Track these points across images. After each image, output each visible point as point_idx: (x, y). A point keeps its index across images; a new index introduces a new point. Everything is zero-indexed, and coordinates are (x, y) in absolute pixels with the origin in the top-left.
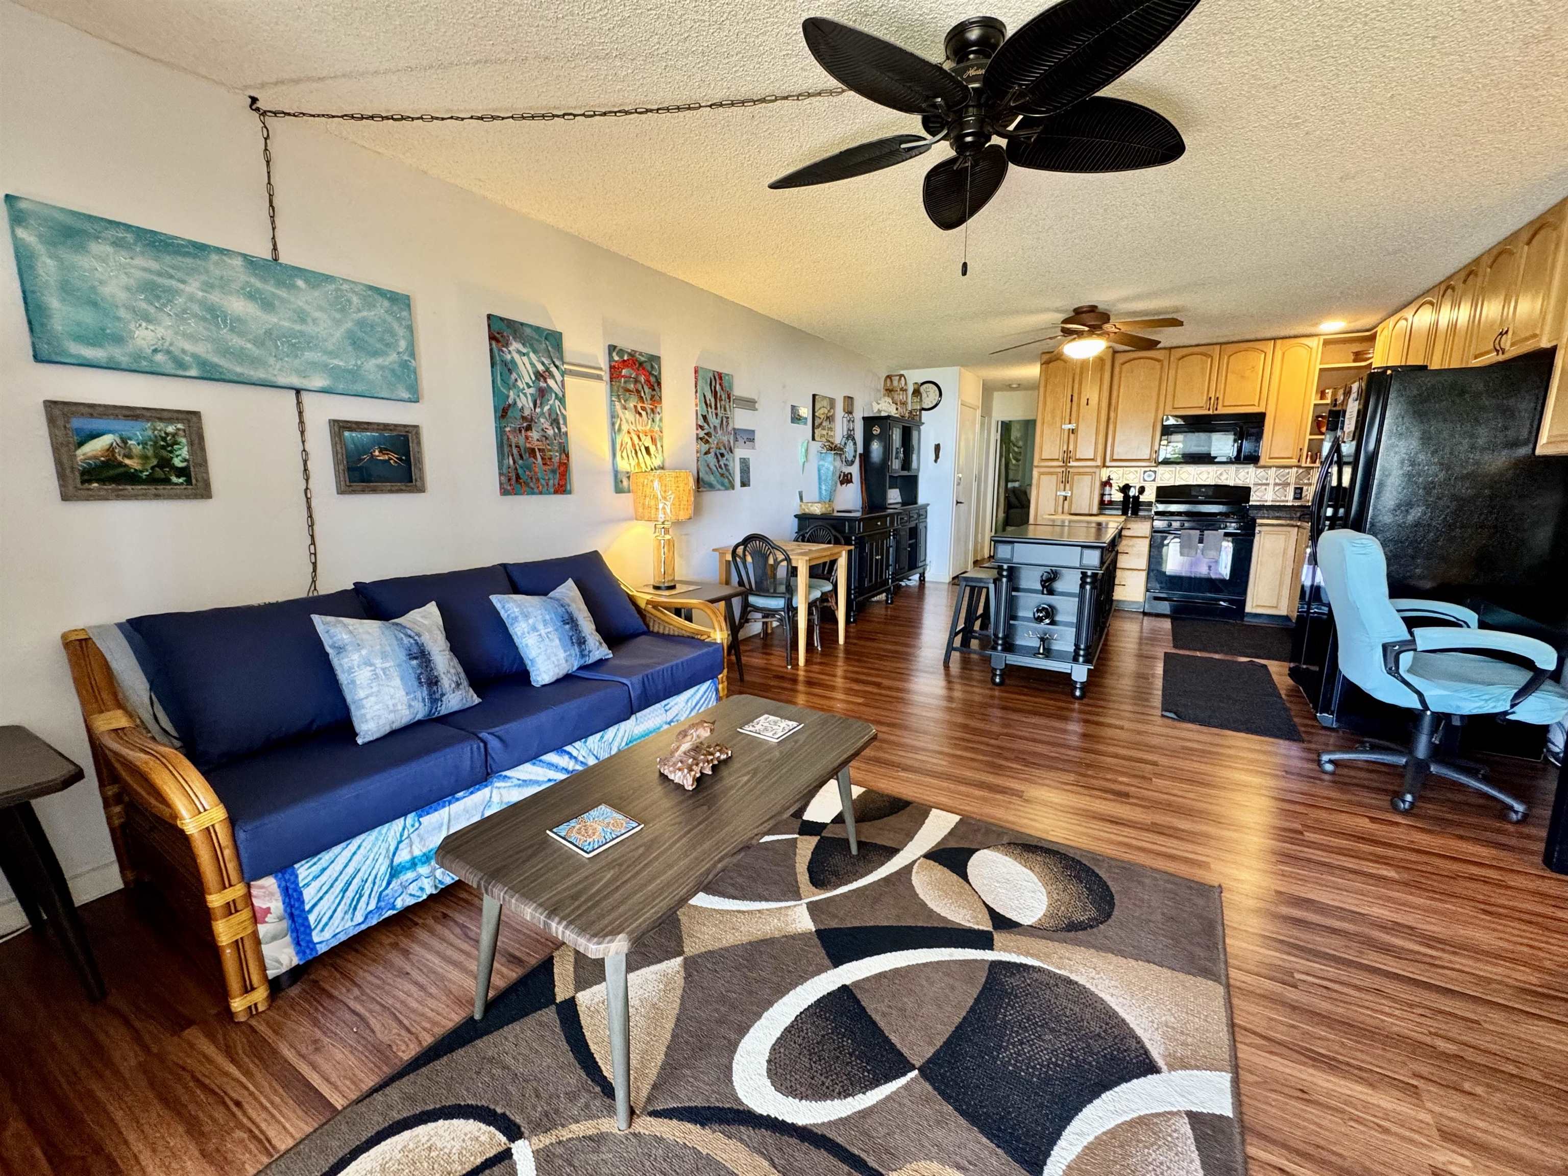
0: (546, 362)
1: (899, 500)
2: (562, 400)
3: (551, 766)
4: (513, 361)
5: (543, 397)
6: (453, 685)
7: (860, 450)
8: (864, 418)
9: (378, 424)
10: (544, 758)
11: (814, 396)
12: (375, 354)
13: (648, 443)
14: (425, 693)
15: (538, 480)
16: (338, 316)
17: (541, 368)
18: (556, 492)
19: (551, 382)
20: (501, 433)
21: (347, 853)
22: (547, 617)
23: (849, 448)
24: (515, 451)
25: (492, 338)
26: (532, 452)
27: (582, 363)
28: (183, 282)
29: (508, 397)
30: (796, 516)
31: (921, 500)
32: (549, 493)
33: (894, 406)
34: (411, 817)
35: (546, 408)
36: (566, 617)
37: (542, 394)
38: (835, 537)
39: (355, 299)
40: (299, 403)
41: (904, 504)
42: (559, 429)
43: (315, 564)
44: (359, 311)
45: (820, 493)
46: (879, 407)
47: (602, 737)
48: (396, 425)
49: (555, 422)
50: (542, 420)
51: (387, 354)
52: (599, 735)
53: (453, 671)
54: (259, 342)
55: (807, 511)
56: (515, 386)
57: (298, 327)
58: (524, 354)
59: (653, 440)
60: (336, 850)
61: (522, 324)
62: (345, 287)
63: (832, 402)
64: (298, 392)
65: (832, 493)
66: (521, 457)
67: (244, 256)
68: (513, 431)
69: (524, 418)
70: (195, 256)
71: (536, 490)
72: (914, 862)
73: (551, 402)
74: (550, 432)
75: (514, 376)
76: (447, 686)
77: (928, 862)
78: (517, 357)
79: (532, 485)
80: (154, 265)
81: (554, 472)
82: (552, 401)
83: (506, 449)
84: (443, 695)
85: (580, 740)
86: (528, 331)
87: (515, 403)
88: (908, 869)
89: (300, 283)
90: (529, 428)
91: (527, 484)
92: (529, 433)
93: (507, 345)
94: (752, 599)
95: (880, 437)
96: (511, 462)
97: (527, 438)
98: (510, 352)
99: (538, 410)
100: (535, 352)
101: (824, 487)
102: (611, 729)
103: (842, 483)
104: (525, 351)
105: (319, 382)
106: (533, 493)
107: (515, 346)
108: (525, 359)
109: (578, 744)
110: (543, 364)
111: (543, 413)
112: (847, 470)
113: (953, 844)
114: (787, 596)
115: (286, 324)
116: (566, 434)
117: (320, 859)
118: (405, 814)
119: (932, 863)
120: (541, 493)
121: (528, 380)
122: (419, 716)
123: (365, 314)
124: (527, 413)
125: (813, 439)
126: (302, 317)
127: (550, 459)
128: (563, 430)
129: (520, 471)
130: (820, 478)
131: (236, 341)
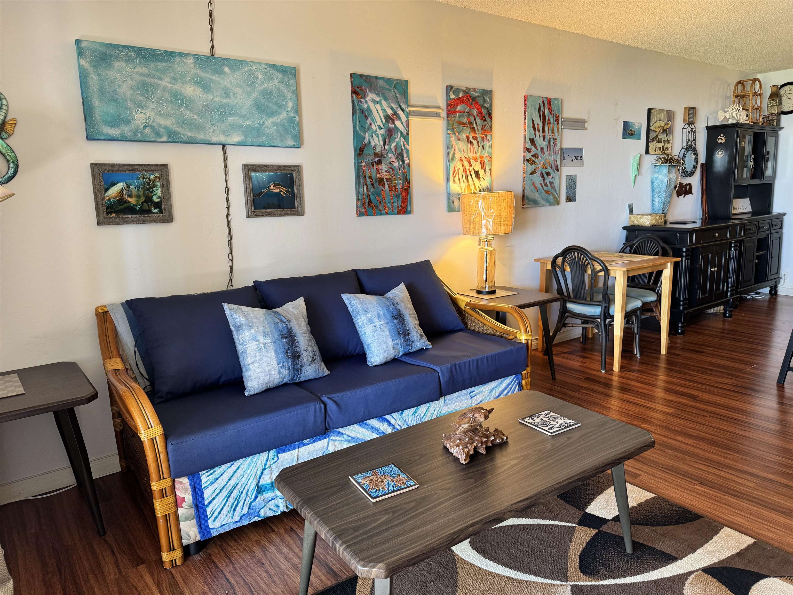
0: (394, 106)
1: (749, 209)
2: (406, 137)
3: (373, 429)
4: (369, 109)
5: (391, 135)
6: (310, 360)
7: (702, 159)
8: (708, 128)
9: (273, 166)
10: (368, 422)
11: (650, 111)
12: (272, 114)
13: (477, 167)
14: (290, 363)
15: (385, 204)
16: (249, 89)
17: (390, 112)
18: (399, 213)
19: (398, 123)
20: (358, 167)
21: (231, 471)
22: (381, 313)
23: (690, 158)
24: (368, 181)
25: (354, 92)
26: (381, 181)
27: (423, 104)
28: (160, 79)
29: (364, 138)
30: (624, 228)
31: (777, 209)
32: (394, 214)
33: (744, 113)
34: (273, 452)
35: (393, 145)
36: (396, 313)
37: (391, 133)
38: (663, 249)
39: (260, 76)
40: (224, 154)
41: (754, 213)
42: (403, 161)
43: (232, 267)
44: (262, 83)
45: (653, 205)
46: (726, 115)
47: (415, 412)
48: (285, 166)
49: (400, 156)
50: (390, 155)
51: (280, 113)
52: (412, 410)
53: (310, 349)
54: (201, 114)
55: (636, 223)
56: (370, 129)
57: (224, 101)
58: (377, 102)
59: (482, 165)
60: (225, 467)
61: (376, 78)
62: (254, 67)
63: (670, 115)
64: (224, 146)
65: (667, 204)
66: (373, 185)
67: (194, 55)
68: (368, 165)
69: (376, 154)
70: (167, 61)
71: (384, 212)
72: (691, 573)
73: (397, 140)
74: (396, 164)
75: (369, 121)
76: (306, 360)
77: (706, 576)
78: (371, 105)
79: (380, 207)
80: (145, 70)
81: (397, 196)
82: (399, 139)
83: (362, 180)
84: (302, 366)
85: (397, 411)
86: (381, 83)
87: (369, 142)
88: (683, 578)
89: (226, 69)
90: (379, 162)
91: (376, 207)
92: (379, 167)
93: (364, 96)
94: (570, 306)
95: (725, 146)
96: (365, 190)
97: (378, 170)
98: (366, 102)
99: (387, 147)
100: (386, 99)
101: (657, 199)
102: (423, 406)
103: (679, 194)
104: (378, 99)
105: (236, 139)
106: (381, 214)
107: (371, 96)
108: (378, 106)
109: (395, 415)
110: (392, 108)
111: (390, 149)
112: (686, 181)
113: (739, 565)
114: (604, 304)
115: (217, 99)
116: (408, 165)
117: (214, 472)
118: (269, 450)
119: (710, 578)
120: (387, 214)
121: (379, 123)
122: (286, 380)
123: (266, 85)
124: (378, 150)
125: (647, 152)
126: (227, 93)
127: (395, 186)
128: (407, 161)
129: (372, 197)
130: (653, 191)
131: (189, 115)
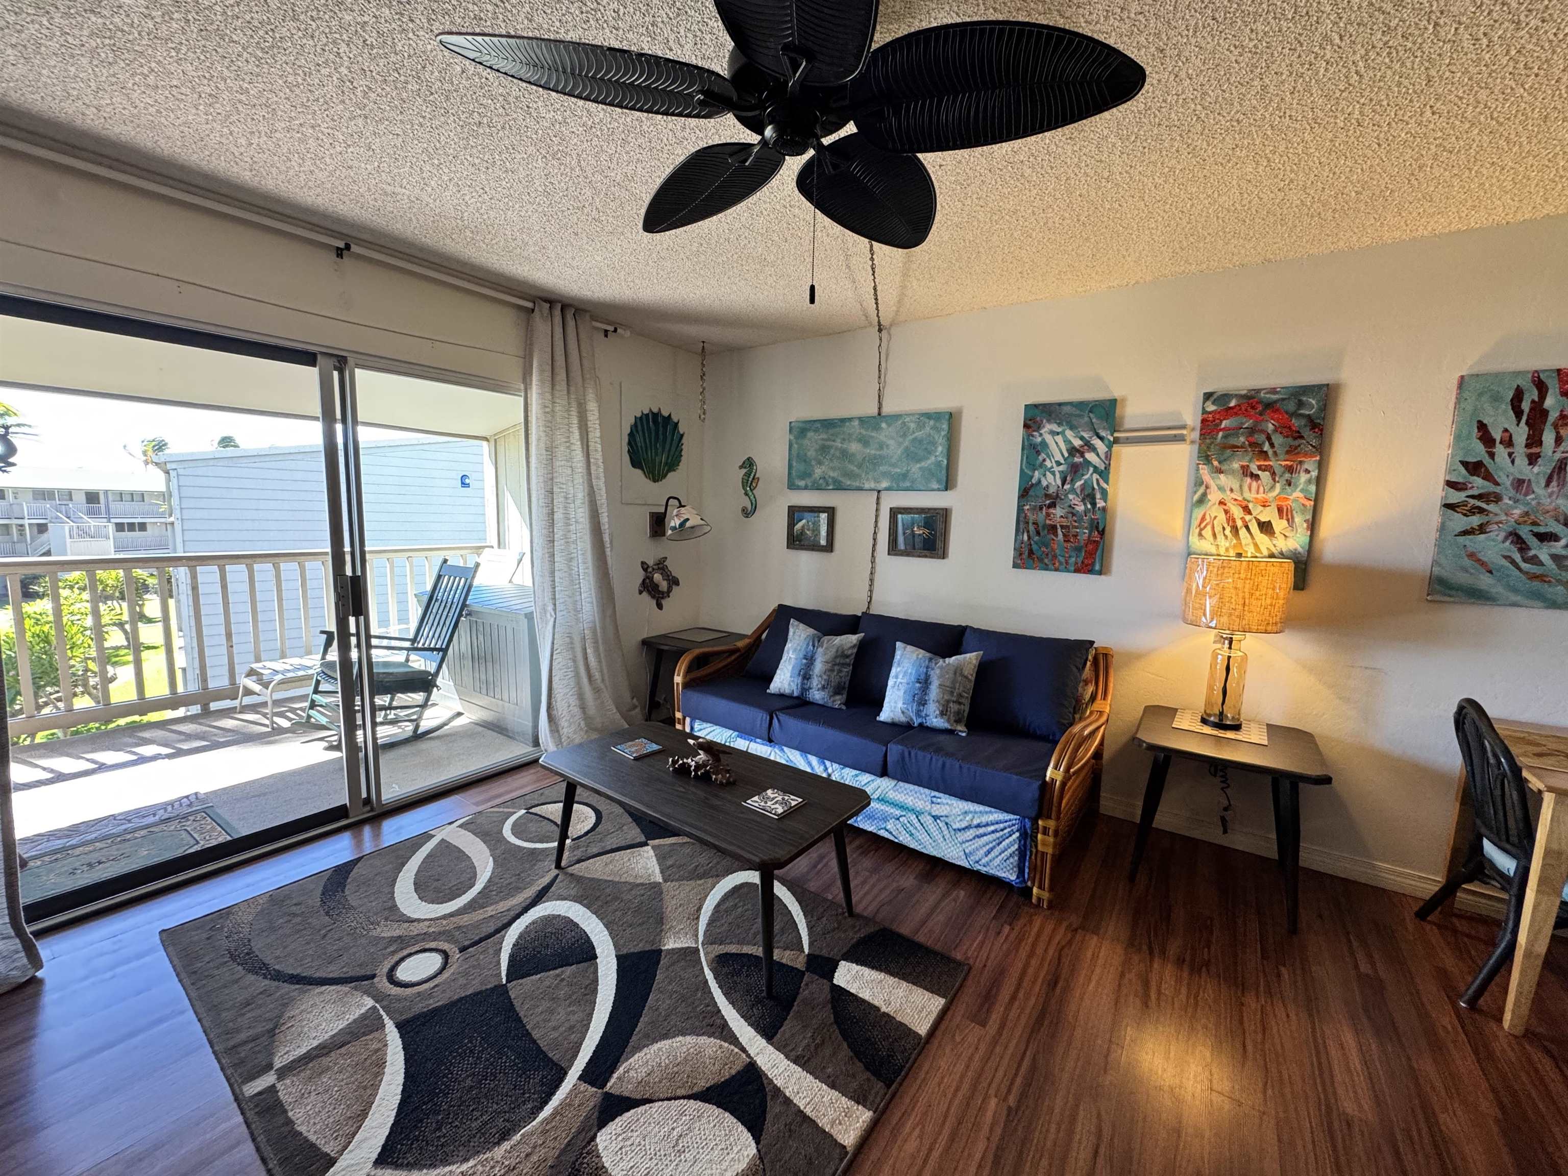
0: (1086, 435)
2: (1104, 474)
4: (1044, 444)
5: (1075, 472)
9: (917, 509)
12: (919, 461)
15: (1055, 557)
16: (901, 440)
17: (1077, 443)
18: (1077, 571)
19: (1090, 456)
20: (1020, 509)
24: (1032, 528)
25: (1026, 426)
26: (1053, 529)
27: (1150, 425)
28: (834, 441)
29: (1032, 477)
32: (1068, 571)
35: (1078, 484)
37: (1075, 470)
39: (912, 425)
40: (878, 498)
42: (1094, 504)
43: (871, 597)
44: (914, 432)
48: (929, 509)
49: (1089, 496)
50: (1071, 497)
51: (928, 458)
54: (860, 466)
56: (1042, 465)
57: (878, 453)
58: (1058, 434)
59: (1284, 512)
61: (1060, 404)
62: (907, 419)
64: (879, 492)
66: (1038, 533)
67: (860, 418)
68: (1033, 509)
69: (1047, 496)
70: (840, 426)
71: (1051, 566)
73: (1086, 477)
74: (1081, 508)
75: (1043, 456)
78: (1049, 438)
79: (1046, 561)
80: (824, 436)
81: (1078, 549)
82: (1090, 476)
83: (1022, 526)
85: (839, 764)
86: (1067, 409)
87: (1039, 481)
89: (884, 425)
90: (1053, 505)
91: (1041, 560)
92: (1052, 510)
93: (1038, 429)
96: (1026, 538)
97: (1048, 515)
98: (1041, 435)
99: (1067, 487)
100: (1072, 428)
102: (868, 775)
104: (1060, 430)
105: (885, 484)
106: (1047, 569)
107: (1048, 427)
108: (1059, 439)
109: (836, 766)
110: (1082, 438)
111: (1073, 490)
115: (873, 452)
116: (1104, 509)
120: (1056, 570)
121: (1058, 457)
123: (917, 434)
124: (1052, 490)
126: (881, 446)
127: (1075, 536)
128: (1100, 504)
129: (1035, 547)
131: (851, 467)
